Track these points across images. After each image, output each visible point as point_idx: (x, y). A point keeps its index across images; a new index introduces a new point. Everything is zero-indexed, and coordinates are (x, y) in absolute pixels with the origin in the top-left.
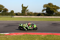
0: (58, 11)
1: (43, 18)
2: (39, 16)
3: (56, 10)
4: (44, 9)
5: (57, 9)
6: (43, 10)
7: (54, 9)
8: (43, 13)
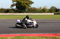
0: (30, 7)
1: (13, 15)
2: (8, 13)
3: (28, 5)
4: (14, 4)
5: (30, 4)
6: (12, 6)
7: (26, 4)
8: (12, 9)
